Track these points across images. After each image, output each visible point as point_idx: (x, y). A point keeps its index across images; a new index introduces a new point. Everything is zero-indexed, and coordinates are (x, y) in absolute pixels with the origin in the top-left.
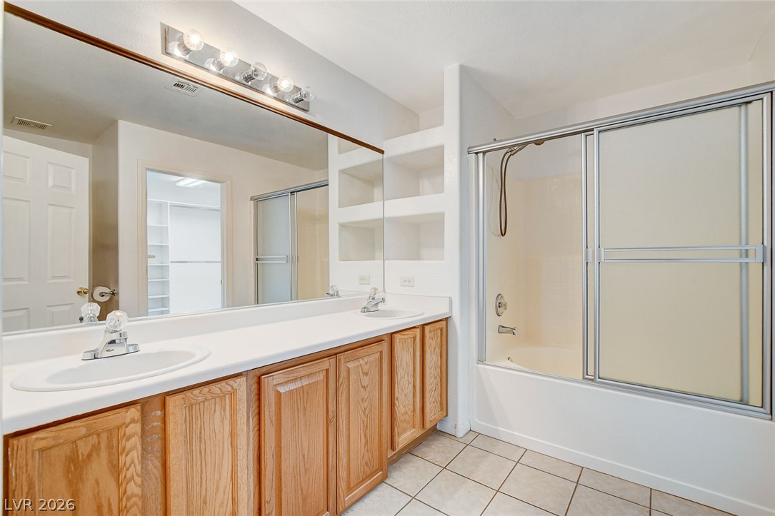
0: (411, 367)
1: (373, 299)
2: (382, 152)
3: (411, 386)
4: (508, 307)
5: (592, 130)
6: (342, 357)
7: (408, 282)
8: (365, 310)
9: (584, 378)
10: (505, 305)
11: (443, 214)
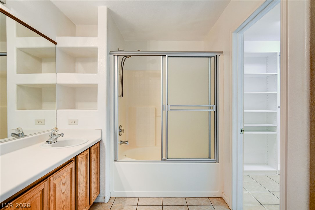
0: (85, 173)
1: (55, 135)
2: (55, 43)
3: (85, 183)
4: (124, 131)
5: (165, 55)
6: (51, 178)
7: (73, 122)
8: (48, 142)
9: (162, 160)
10: (123, 131)
11: (97, 85)
